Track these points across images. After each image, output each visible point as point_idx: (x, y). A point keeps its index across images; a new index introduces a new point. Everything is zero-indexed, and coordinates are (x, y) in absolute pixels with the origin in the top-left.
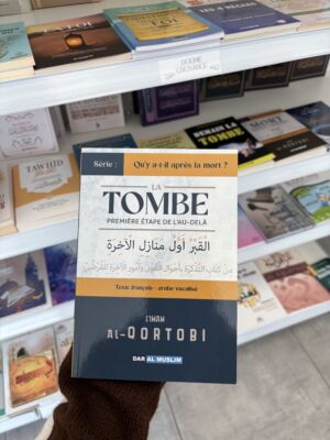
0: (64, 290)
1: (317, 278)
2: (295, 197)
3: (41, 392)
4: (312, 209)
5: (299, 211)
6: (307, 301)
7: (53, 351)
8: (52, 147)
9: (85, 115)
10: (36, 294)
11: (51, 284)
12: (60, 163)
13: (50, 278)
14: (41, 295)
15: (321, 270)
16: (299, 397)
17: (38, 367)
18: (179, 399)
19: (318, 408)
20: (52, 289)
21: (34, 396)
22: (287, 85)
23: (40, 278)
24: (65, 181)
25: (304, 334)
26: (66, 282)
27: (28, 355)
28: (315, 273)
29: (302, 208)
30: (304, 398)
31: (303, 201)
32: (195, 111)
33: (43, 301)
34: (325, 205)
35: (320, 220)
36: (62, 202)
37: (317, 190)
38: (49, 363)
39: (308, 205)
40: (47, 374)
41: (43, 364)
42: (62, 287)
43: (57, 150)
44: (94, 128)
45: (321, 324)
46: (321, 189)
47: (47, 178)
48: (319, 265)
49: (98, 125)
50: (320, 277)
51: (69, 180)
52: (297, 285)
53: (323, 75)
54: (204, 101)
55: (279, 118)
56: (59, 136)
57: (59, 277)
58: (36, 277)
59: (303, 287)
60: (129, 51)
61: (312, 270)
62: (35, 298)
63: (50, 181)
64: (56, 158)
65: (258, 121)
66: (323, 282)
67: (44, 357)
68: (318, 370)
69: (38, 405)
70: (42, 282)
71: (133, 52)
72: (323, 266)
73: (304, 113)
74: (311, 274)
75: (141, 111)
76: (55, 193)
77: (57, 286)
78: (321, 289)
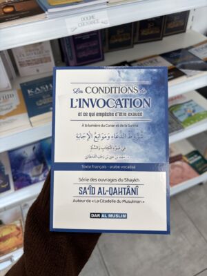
0: (22, 180)
1: (189, 163)
2: (171, 112)
3: (14, 247)
4: (182, 119)
5: (174, 121)
6: (183, 178)
7: (20, 220)
8: (6, 86)
9: (29, 64)
10: (3, 184)
11: (13, 177)
12: (12, 96)
13: (13, 173)
14: (7, 184)
15: (191, 159)
16: (181, 239)
17: (12, 231)
18: (105, 246)
19: (194, 246)
20: (14, 180)
21: (9, 250)
22: (161, 39)
23: (6, 173)
24: (14, 107)
25: (182, 200)
26: (23, 175)
27: (4, 225)
28: (188, 160)
29: (175, 118)
30: (184, 240)
31: (176, 114)
32: (101, 58)
33: (8, 188)
34: (190, 115)
35: (187, 126)
36: (12, 121)
37: (185, 107)
38: (18, 229)
39: (179, 116)
40: (17, 236)
41: (14, 230)
42: (21, 178)
43: (10, 87)
44: (36, 73)
45: (193, 192)
46: (188, 106)
47: (3, 106)
48: (190, 155)
49: (38, 71)
50: (191, 162)
51: (18, 106)
52: (177, 168)
53: (185, 32)
54: (107, 52)
55: (156, 60)
56: (11, 79)
57: (19, 172)
58: (3, 173)
59: (180, 170)
60: (44, 12)
61: (185, 158)
62: (3, 186)
63: (4, 108)
64: (9, 93)
65: (142, 62)
66: (193, 166)
67: (15, 225)
68: (192, 222)
69: (12, 256)
70: (7, 176)
71: (46, 13)
72: (192, 156)
73: (171, 56)
74: (185, 161)
75: (66, 60)
76: (8, 115)
77: (18, 178)
78: (192, 170)
